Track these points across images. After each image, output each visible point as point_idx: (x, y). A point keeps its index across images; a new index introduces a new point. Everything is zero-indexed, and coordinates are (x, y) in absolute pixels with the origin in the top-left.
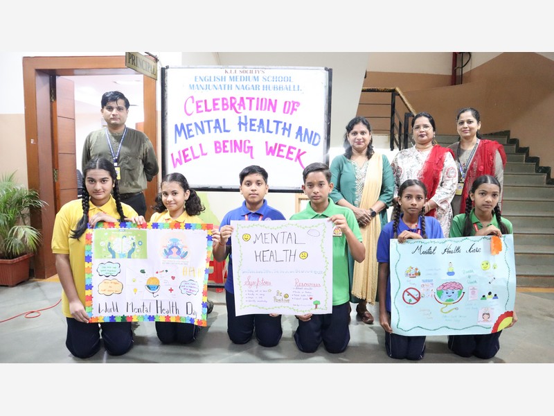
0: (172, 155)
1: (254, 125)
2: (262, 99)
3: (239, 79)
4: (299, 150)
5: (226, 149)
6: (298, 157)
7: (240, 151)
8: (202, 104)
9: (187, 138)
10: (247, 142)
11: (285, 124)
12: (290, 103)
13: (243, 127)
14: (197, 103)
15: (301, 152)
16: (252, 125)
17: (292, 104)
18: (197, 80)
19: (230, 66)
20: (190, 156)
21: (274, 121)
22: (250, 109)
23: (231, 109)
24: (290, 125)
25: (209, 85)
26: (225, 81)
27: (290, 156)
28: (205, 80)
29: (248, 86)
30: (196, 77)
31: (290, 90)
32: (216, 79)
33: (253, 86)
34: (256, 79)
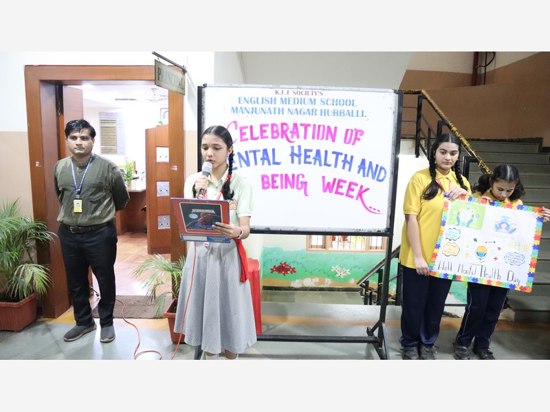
1: (309, 157)
2: (319, 126)
3: (292, 102)
4: (362, 187)
5: (275, 185)
6: (360, 195)
7: (292, 187)
8: (248, 131)
10: (301, 177)
11: (346, 156)
12: (352, 131)
13: (296, 159)
14: (241, 129)
15: (364, 189)
16: (307, 157)
17: (354, 132)
18: (241, 102)
19: (281, 86)
21: (334, 153)
22: (305, 138)
23: (282, 137)
24: (352, 157)
25: (256, 108)
26: (275, 103)
27: (351, 193)
28: (251, 102)
29: (303, 110)
30: (239, 98)
31: (352, 116)
32: (264, 101)
33: (308, 110)
34: (313, 102)
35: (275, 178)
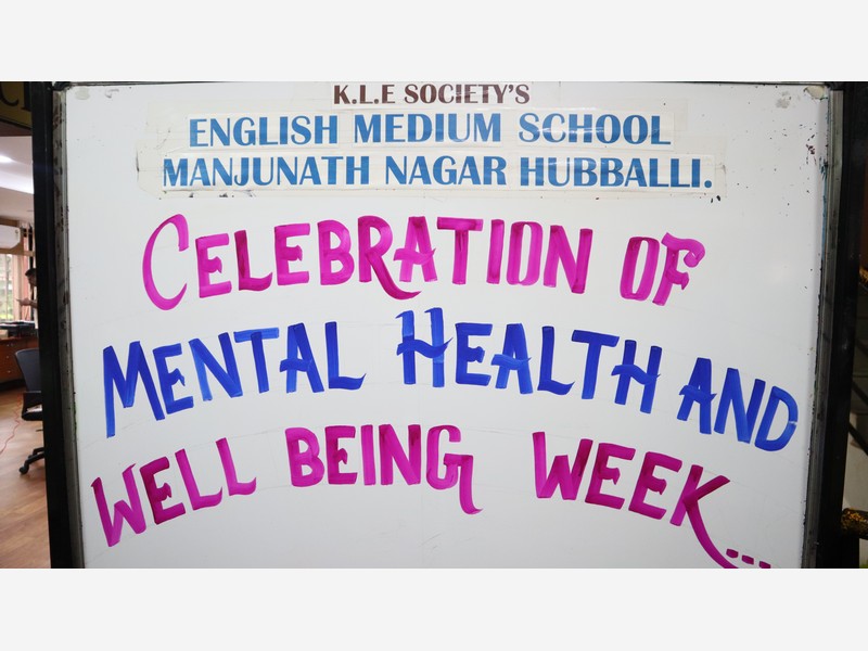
0: (97, 485)
1: (478, 354)
2: (517, 229)
3: (401, 133)
4: (696, 472)
5: (343, 468)
6: (689, 504)
7: (412, 477)
8: (227, 254)
9: (159, 415)
10: (444, 435)
11: (630, 347)
12: (653, 244)
13: (423, 364)
15: (704, 480)
16: (467, 355)
17: (663, 251)
18: (202, 138)
20: (180, 495)
21: (579, 336)
22: (459, 277)
23: (365, 278)
24: (656, 353)
25: (257, 162)
26: (333, 139)
27: (651, 498)
28: (239, 140)
29: (446, 164)
30: (194, 124)
31: (654, 183)
32: (291, 131)
33: (470, 161)
34: (489, 128)
35: (343, 443)
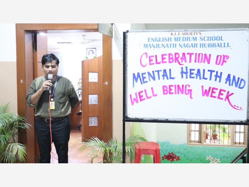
0: (131, 95)
1: (193, 74)
2: (199, 54)
3: (181, 40)
4: (228, 92)
5: (171, 92)
7: (182, 93)
8: (154, 59)
9: (142, 84)
10: (188, 86)
11: (217, 72)
12: (221, 56)
13: (184, 75)
14: (150, 57)
15: (230, 94)
16: (191, 74)
17: (222, 57)
18: (150, 41)
19: (175, 30)
20: (144, 97)
21: (209, 71)
22: (190, 62)
23: (176, 62)
24: (221, 73)
25: (159, 44)
26: (171, 41)
27: (221, 96)
28: (156, 41)
29: (188, 45)
30: (149, 38)
31: (221, 47)
32: (164, 40)
33: (192, 44)
34: (195, 39)
35: (171, 88)
